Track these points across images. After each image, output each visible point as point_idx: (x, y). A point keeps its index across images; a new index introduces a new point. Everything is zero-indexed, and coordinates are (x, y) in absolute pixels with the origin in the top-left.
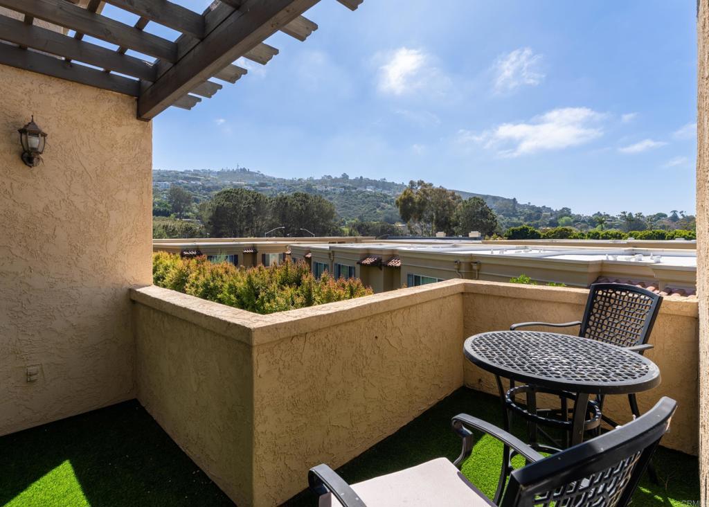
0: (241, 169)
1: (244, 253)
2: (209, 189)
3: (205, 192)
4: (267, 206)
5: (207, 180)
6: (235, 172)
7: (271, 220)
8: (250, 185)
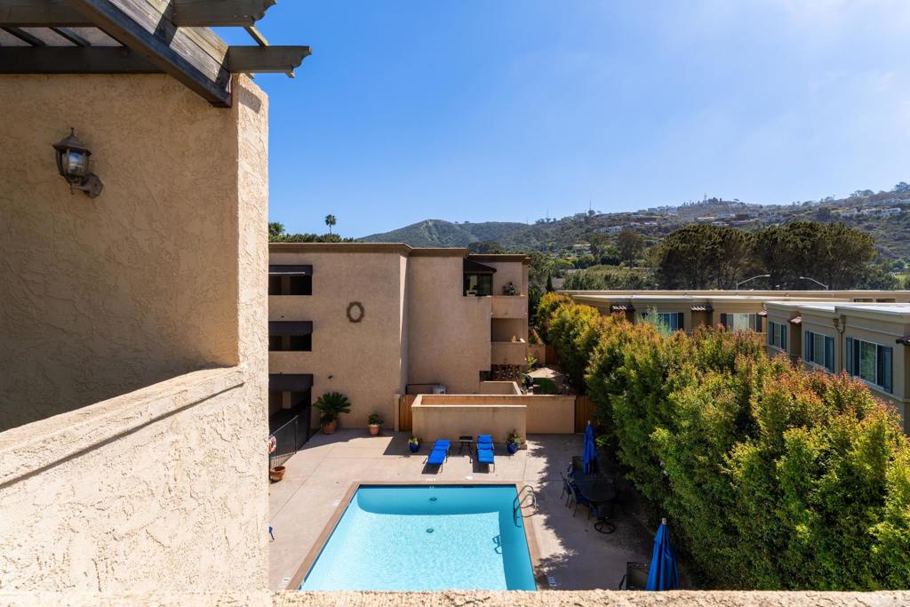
0: (710, 200)
1: (692, 311)
2: (666, 230)
3: (661, 234)
4: (743, 246)
5: (665, 219)
6: (701, 205)
7: (749, 265)
8: (723, 220)
